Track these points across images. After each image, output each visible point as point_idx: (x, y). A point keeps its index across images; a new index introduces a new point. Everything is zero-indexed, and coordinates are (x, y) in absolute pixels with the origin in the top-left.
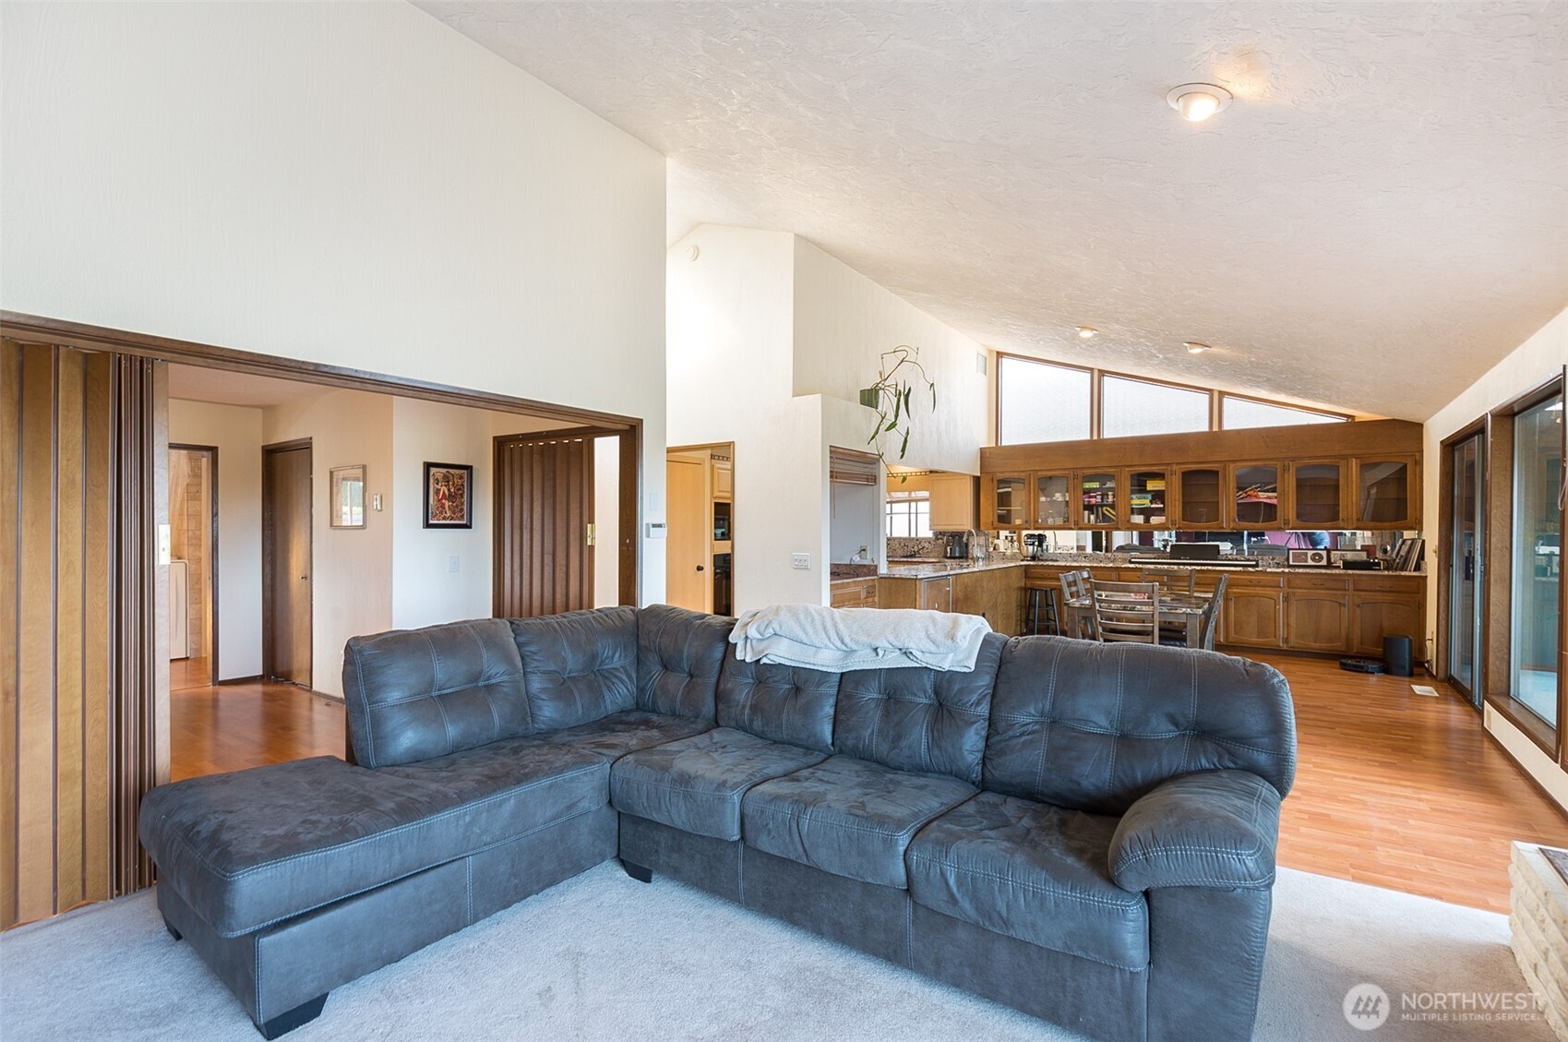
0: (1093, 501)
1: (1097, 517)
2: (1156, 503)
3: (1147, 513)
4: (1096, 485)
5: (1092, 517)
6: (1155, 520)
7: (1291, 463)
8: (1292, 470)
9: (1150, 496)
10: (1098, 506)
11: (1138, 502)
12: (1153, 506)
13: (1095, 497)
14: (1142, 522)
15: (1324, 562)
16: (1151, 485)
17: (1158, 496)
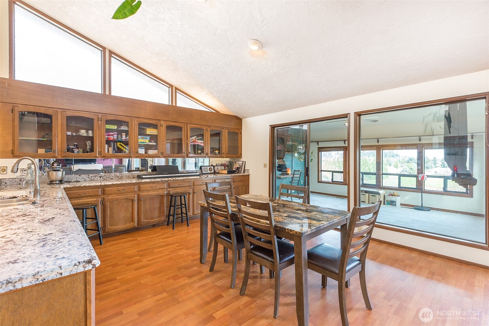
0: (111, 138)
1: (114, 149)
2: (151, 142)
3: (147, 147)
4: (115, 127)
5: (111, 149)
6: (151, 152)
7: (208, 128)
8: (209, 131)
9: (148, 138)
10: (115, 142)
11: (142, 141)
12: (150, 144)
13: (113, 135)
14: (144, 153)
15: (213, 172)
16: (150, 131)
17: (153, 138)
